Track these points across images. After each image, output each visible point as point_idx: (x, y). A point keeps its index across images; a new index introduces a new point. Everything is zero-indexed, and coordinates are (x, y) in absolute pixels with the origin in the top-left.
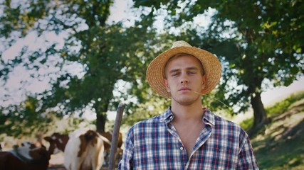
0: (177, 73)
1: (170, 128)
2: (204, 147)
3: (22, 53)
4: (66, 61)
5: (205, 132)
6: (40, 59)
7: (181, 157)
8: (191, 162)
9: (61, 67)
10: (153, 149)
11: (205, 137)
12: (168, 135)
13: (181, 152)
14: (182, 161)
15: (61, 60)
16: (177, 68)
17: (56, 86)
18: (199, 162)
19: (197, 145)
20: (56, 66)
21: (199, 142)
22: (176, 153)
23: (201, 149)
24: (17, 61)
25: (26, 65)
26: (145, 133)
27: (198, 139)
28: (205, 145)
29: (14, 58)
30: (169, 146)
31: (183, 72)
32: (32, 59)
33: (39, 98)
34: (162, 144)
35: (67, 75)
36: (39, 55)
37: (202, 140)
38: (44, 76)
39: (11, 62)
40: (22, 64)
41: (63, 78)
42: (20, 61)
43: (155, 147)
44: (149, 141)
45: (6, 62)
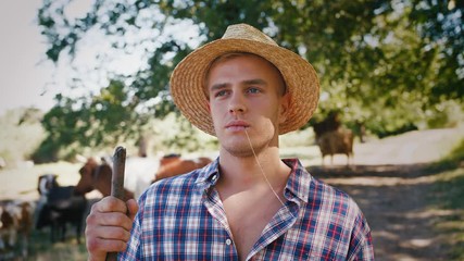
0: (224, 91)
3: (98, 7)
4: (171, 19)
5: (284, 214)
7: (227, 258)
9: (161, 29)
10: (175, 238)
11: (282, 225)
13: (227, 248)
16: (222, 81)
17: (154, 62)
19: (262, 240)
20: (154, 27)
21: (269, 235)
22: (217, 249)
23: (270, 247)
24: (91, 20)
25: (104, 26)
26: (164, 206)
27: (268, 227)
28: (281, 240)
29: (84, 16)
30: (205, 235)
31: (235, 89)
32: (114, 17)
33: (128, 82)
34: (192, 231)
35: (173, 43)
36: (125, 9)
37: (275, 230)
38: (135, 45)
39: (80, 23)
40: (98, 26)
41: (166, 48)
42: (94, 21)
43: (180, 234)
44: (169, 223)
45: (72, 23)
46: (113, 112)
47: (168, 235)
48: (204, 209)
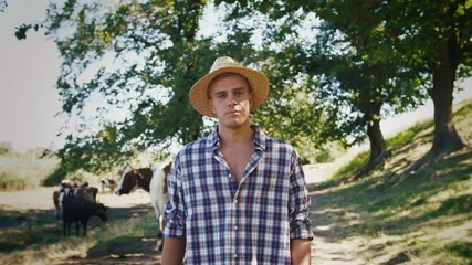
0: (223, 95)
1: (217, 154)
2: (255, 173)
3: (99, 76)
4: (149, 85)
5: (255, 156)
6: (119, 82)
7: (230, 184)
8: (241, 189)
9: (142, 91)
10: (201, 177)
11: (256, 162)
12: (214, 162)
13: (230, 179)
14: (231, 188)
15: (143, 84)
16: (222, 89)
17: (137, 113)
18: (249, 188)
19: (246, 172)
20: (137, 90)
21: (250, 168)
22: (224, 180)
23: (251, 175)
24: (93, 85)
25: (103, 89)
26: (191, 161)
27: (248, 165)
28: (256, 170)
29: (89, 82)
30: (217, 173)
31: (230, 94)
32: (110, 82)
33: (119, 127)
34: (209, 172)
35: (150, 101)
36: (118, 78)
37: (252, 165)
38: (124, 101)
39: (86, 87)
40: (98, 89)
41: (144, 105)
42: (97, 85)
43: (203, 175)
44: (196, 169)
45: (81, 87)
46: (109, 146)
47: (196, 176)
48: (214, 159)
